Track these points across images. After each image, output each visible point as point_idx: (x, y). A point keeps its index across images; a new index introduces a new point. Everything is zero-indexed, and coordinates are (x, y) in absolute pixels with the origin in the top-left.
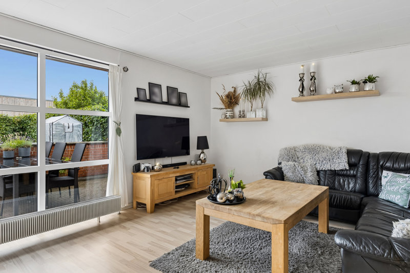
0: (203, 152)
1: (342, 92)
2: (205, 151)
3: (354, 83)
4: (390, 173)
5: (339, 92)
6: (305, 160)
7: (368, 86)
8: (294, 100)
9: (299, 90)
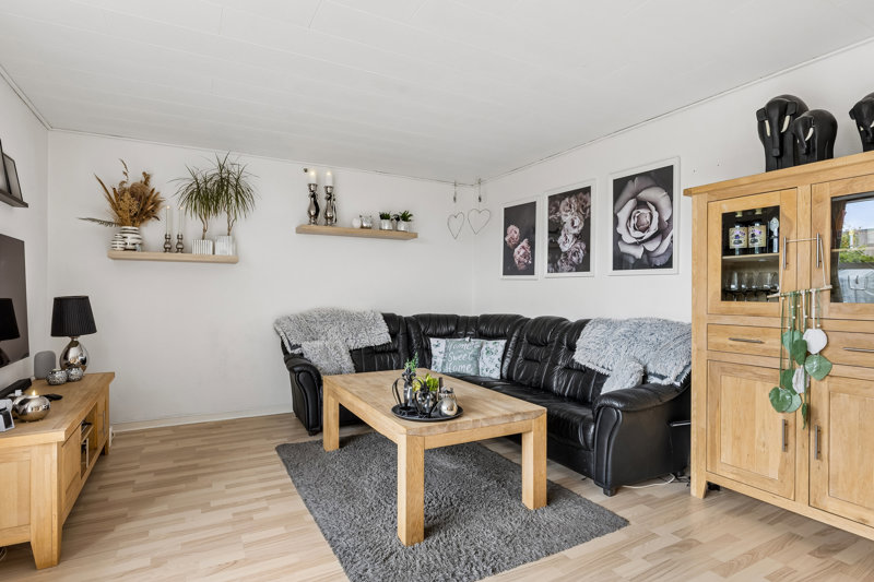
0: (74, 344)
1: (370, 228)
2: (81, 339)
3: (384, 217)
4: (442, 342)
5: (367, 228)
6: (329, 336)
7: (402, 226)
8: (300, 230)
9: (309, 212)
